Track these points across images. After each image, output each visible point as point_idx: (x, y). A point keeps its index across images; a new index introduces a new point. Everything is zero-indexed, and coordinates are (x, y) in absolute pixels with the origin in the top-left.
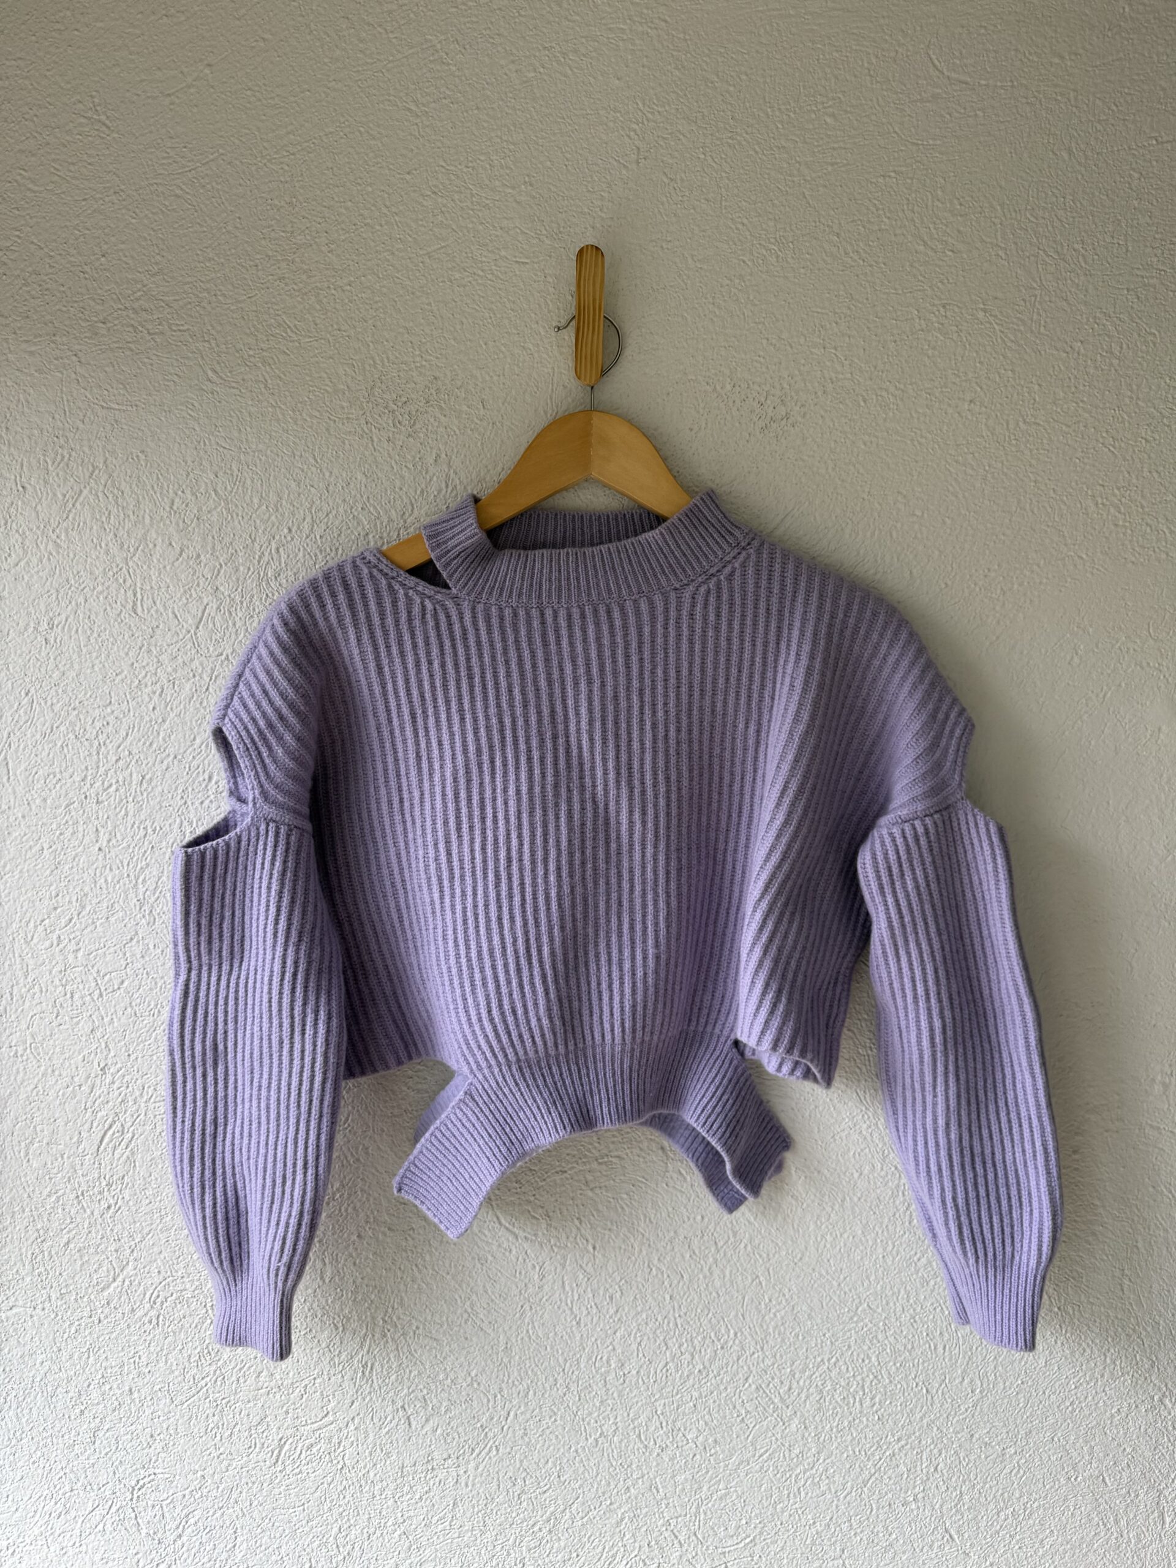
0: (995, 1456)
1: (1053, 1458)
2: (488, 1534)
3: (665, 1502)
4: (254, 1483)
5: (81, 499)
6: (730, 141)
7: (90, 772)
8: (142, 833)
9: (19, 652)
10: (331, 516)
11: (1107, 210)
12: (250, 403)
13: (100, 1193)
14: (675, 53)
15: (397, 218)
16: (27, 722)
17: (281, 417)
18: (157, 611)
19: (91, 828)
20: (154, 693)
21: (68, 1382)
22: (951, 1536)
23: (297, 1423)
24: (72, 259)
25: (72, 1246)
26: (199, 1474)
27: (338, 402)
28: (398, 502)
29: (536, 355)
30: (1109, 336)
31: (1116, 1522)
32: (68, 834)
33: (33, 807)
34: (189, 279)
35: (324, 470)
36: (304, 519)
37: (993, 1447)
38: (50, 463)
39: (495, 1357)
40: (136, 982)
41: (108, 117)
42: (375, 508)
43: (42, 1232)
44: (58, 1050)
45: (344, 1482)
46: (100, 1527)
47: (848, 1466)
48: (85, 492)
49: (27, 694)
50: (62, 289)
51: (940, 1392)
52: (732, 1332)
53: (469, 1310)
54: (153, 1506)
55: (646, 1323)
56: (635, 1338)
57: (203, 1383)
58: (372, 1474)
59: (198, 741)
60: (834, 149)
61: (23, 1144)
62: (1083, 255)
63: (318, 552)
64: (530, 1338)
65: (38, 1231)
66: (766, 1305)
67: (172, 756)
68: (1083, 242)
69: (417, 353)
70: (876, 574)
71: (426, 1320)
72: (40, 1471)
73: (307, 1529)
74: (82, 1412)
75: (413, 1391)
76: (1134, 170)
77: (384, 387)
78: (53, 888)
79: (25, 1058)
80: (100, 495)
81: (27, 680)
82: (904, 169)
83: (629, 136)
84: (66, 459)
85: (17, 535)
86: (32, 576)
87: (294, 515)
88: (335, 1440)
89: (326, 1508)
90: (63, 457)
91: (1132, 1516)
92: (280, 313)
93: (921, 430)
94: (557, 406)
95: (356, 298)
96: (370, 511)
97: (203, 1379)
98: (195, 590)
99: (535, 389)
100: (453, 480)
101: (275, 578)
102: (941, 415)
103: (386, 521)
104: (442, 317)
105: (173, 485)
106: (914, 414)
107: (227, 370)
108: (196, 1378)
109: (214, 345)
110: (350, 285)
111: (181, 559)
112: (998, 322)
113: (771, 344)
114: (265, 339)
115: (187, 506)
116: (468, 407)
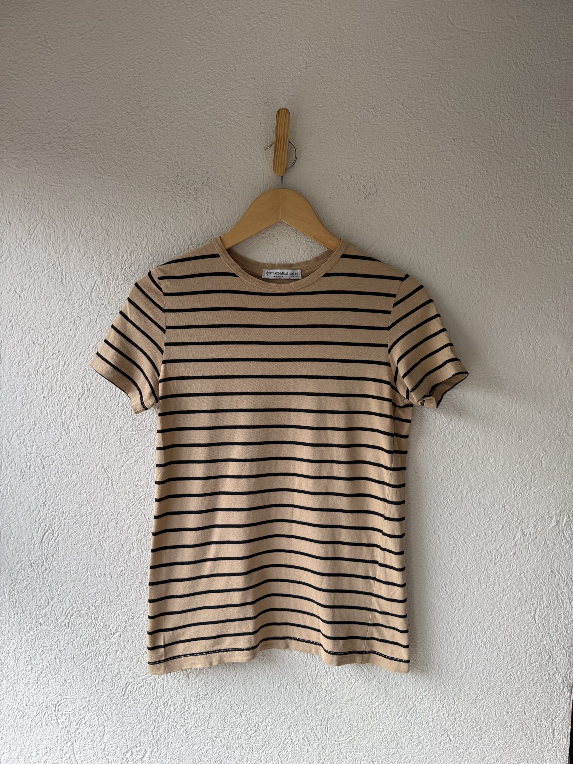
0: (472, 700)
1: (500, 702)
2: (226, 732)
3: (311, 718)
4: (113, 704)
5: (37, 229)
6: (351, 58)
7: (40, 360)
8: (64, 389)
9: (7, 302)
10: (156, 238)
11: (534, 93)
12: (118, 183)
13: (42, 562)
14: (325, 16)
15: (189, 94)
16: (10, 335)
17: (133, 190)
18: (72, 283)
19: (40, 387)
20: (71, 322)
21: (26, 653)
22: (450, 739)
23: (135, 675)
24: (34, 113)
25: (28, 588)
26: (87, 699)
27: (161, 183)
28: (189, 232)
29: (256, 161)
30: (534, 155)
31: (531, 734)
32: (29, 390)
33: (13, 377)
34: (90, 123)
35: (153, 216)
36: (143, 240)
37: (471, 696)
38: (22, 211)
40: (61, 462)
41: (52, 45)
42: (177, 234)
43: (14, 581)
44: (23, 493)
45: (157, 705)
46: (40, 722)
47: (400, 703)
48: (39, 225)
49: (10, 322)
50: (29, 127)
51: (445, 668)
54: (65, 714)
57: (90, 655)
58: (170, 701)
59: (91, 346)
60: (401, 62)
61: (6, 538)
62: (522, 115)
63: (149, 255)
65: (12, 580)
67: (79, 353)
68: (522, 109)
69: (199, 160)
72: (11, 696)
73: (138, 727)
74: (32, 668)
76: (548, 74)
77: (182, 176)
78: (21, 415)
79: (7, 497)
80: (46, 227)
81: (10, 315)
82: (435, 72)
83: (302, 56)
84: (30, 209)
85: (6, 246)
86: (13, 265)
87: (138, 237)
88: (153, 684)
89: (148, 717)
90: (29, 209)
91: (538, 731)
92: (133, 140)
93: (442, 200)
94: (266, 186)
95: (169, 133)
96: (175, 236)
97: (90, 653)
98: (91, 273)
99: (255, 178)
100: (215, 221)
101: (129, 268)
102: (452, 192)
103: (182, 241)
104: (211, 143)
105: (81, 223)
106: (438, 192)
107: (107, 167)
108: (87, 652)
109: (101, 155)
110: (167, 127)
111: (84, 258)
112: (481, 147)
113: (370, 157)
114: (126, 152)
115: (87, 232)
116: (223, 186)
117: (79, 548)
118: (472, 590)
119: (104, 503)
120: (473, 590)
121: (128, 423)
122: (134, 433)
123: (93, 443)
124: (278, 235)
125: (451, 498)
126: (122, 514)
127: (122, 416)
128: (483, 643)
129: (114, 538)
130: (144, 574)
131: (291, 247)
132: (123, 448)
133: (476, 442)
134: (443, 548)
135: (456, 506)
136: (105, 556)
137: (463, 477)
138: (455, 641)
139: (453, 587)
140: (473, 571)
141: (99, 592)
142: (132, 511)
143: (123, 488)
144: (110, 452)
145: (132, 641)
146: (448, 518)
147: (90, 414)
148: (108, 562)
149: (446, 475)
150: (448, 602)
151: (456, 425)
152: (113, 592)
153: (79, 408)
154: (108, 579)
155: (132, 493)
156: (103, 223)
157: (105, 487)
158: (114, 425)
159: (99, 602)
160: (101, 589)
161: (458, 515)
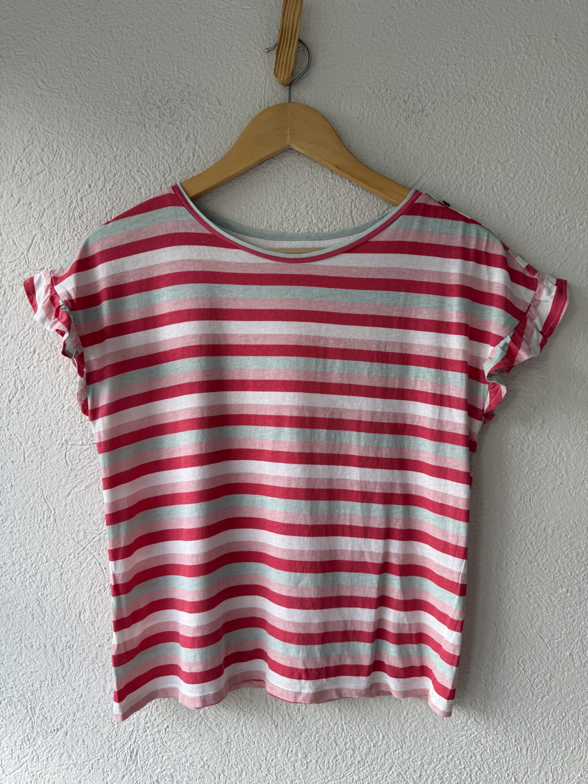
10: (117, 176)
12: (66, 102)
17: (85, 111)
18: (2, 240)
27: (124, 101)
28: (161, 167)
29: (254, 69)
34: (28, 22)
35: (113, 146)
36: (99, 179)
39: (219, 748)
42: (145, 170)
51: (524, 780)
52: (381, 735)
53: (203, 715)
55: (322, 728)
56: (315, 738)
57: (24, 760)
59: (27, 326)
63: (107, 200)
64: (243, 735)
66: (405, 719)
67: (10, 336)
69: (176, 68)
70: (483, 216)
71: (173, 721)
75: (164, 770)
77: (153, 91)
87: (93, 176)
92: (86, 43)
93: (513, 120)
94: (268, 103)
95: (136, 33)
96: (142, 173)
97: (24, 757)
98: (28, 226)
99: (254, 92)
100: (198, 152)
101: (80, 217)
102: (527, 109)
103: (153, 179)
104: (192, 45)
105: (15, 157)
106: (508, 108)
107: (51, 81)
108: (20, 756)
109: (43, 65)
110: (132, 25)
111: (19, 206)
112: (565, 47)
113: (412, 62)
114: (76, 60)
115: (23, 170)
116: (209, 104)
117: (10, 609)
118: (560, 668)
119: (44, 547)
120: (562, 668)
121: (76, 434)
122: (85, 447)
123: (28, 462)
124: (286, 168)
125: (531, 538)
126: (69, 562)
127: (69, 424)
128: (577, 745)
129: (57, 595)
130: (99, 646)
131: (303, 185)
132: (69, 468)
133: (565, 459)
134: (520, 609)
135: (537, 550)
136: (46, 620)
137: (547, 508)
138: (538, 742)
139: (534, 665)
140: (562, 641)
141: (38, 671)
142: (82, 558)
143: (70, 525)
144: (51, 474)
145: (83, 741)
146: (526, 567)
147: (25, 422)
148: (49, 629)
149: (524, 506)
150: (528, 686)
151: (537, 435)
152: (57, 671)
153: (10, 413)
154: (50, 653)
155: (83, 532)
156: (45, 156)
157: (45, 524)
158: (57, 437)
159: (37, 685)
160: (40, 666)
161: (541, 563)
